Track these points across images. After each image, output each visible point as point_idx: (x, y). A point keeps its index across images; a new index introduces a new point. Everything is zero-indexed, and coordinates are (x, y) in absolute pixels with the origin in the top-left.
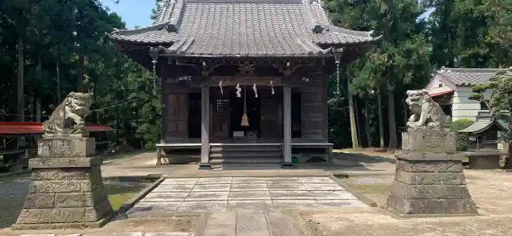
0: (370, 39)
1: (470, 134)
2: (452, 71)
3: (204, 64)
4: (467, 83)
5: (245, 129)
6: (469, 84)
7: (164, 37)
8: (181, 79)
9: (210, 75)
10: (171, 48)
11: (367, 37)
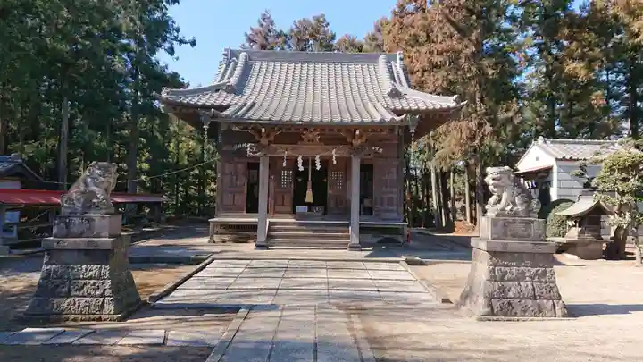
0: (453, 104)
1: (569, 217)
2: (552, 142)
3: (263, 130)
4: (568, 157)
5: (309, 204)
6: (571, 158)
7: (222, 99)
8: (240, 146)
9: (270, 142)
10: (226, 112)
11: (449, 102)
